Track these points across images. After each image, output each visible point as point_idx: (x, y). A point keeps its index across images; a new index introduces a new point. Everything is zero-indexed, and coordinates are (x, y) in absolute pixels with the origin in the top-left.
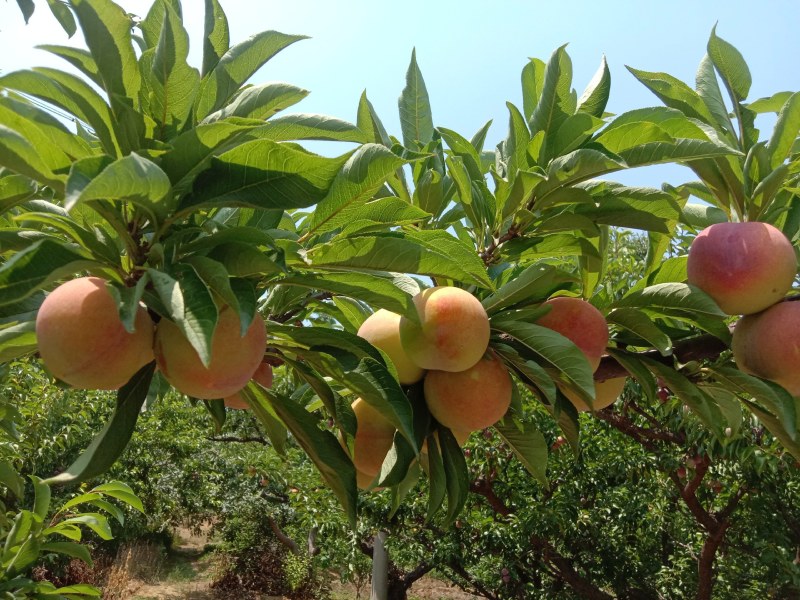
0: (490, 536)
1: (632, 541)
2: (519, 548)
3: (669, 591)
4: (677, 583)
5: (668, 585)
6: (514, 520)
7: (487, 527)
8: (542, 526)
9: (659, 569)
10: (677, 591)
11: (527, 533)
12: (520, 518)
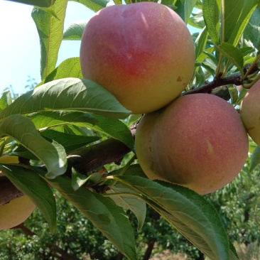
0: (26, 248)
1: (91, 233)
2: (41, 250)
3: (109, 250)
4: (111, 247)
5: (108, 249)
6: (36, 238)
7: (24, 244)
8: (50, 238)
9: (104, 242)
10: (112, 250)
11: (43, 243)
12: (39, 236)
